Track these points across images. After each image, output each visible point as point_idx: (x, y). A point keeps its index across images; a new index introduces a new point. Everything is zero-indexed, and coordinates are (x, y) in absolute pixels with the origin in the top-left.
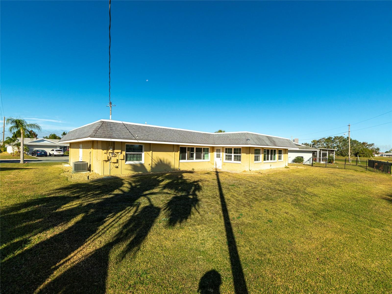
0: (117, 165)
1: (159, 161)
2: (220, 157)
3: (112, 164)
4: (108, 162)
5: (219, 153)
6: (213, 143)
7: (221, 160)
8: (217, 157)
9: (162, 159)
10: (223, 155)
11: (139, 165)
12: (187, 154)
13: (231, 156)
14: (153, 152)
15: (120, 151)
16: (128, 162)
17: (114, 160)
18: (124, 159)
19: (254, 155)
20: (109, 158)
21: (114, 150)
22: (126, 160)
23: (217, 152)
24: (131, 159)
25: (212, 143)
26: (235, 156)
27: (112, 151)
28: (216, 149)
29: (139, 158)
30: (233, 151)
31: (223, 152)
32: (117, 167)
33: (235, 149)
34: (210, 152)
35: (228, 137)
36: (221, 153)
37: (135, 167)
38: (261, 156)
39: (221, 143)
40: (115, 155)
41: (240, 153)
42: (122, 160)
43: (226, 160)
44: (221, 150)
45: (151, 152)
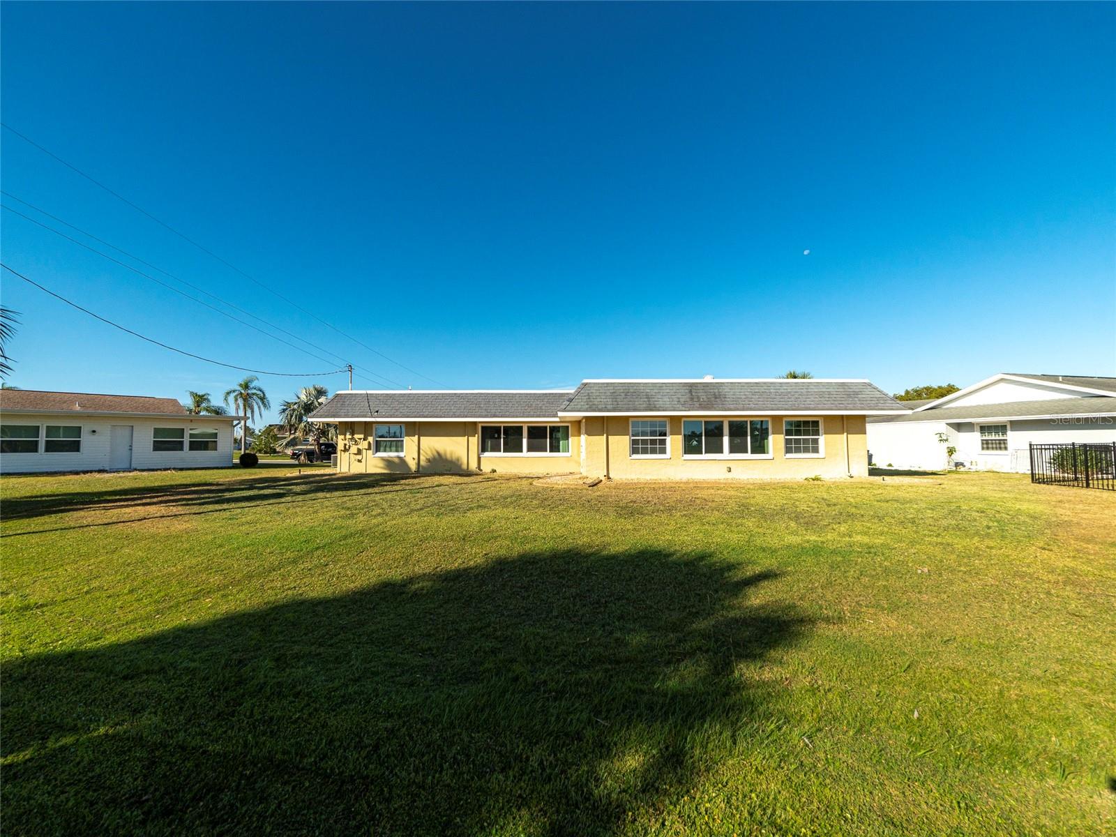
0: (359, 457)
1: (436, 454)
3: (352, 456)
4: (347, 453)
9: (442, 452)
11: (397, 460)
12: (502, 440)
14: (421, 438)
15: (362, 436)
16: (377, 454)
17: (354, 449)
18: (369, 448)
20: (347, 447)
21: (353, 434)
22: (377, 450)
24: (388, 449)
27: (350, 437)
29: (399, 446)
32: (360, 461)
37: (389, 463)
38: (670, 441)
40: (356, 441)
42: (367, 449)
45: (417, 436)
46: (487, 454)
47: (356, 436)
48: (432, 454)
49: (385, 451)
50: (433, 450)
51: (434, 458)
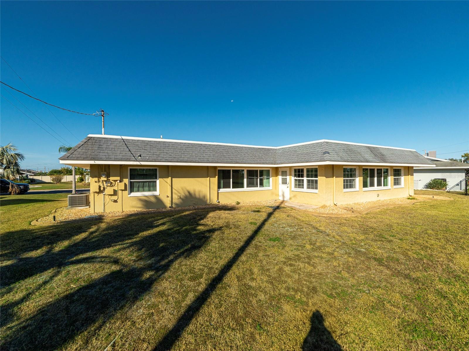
0: (115, 198)
1: (186, 192)
2: (287, 184)
3: (107, 197)
4: (101, 195)
5: (286, 177)
6: (273, 162)
7: (288, 187)
8: (282, 183)
10: (290, 179)
11: (153, 200)
12: (231, 180)
13: (303, 180)
14: (173, 179)
15: (118, 178)
16: (133, 194)
17: (109, 190)
18: (125, 189)
19: (342, 179)
20: (102, 189)
21: (108, 176)
22: (132, 191)
23: (282, 176)
24: (141, 189)
25: (271, 161)
26: (308, 181)
27: (106, 179)
28: (280, 170)
29: (153, 187)
30: (305, 173)
31: (290, 175)
32: (115, 201)
33: (308, 171)
34: (272, 176)
35: (295, 151)
36: (288, 177)
37: (146, 203)
38: (358, 181)
39: (284, 161)
40: (111, 183)
41: (316, 176)
42: (122, 190)
43: (295, 187)
44: (288, 173)
45: (170, 178)
46: (222, 190)
47: (112, 179)
48: (184, 193)
49: (138, 191)
50: (185, 190)
51: (186, 197)
